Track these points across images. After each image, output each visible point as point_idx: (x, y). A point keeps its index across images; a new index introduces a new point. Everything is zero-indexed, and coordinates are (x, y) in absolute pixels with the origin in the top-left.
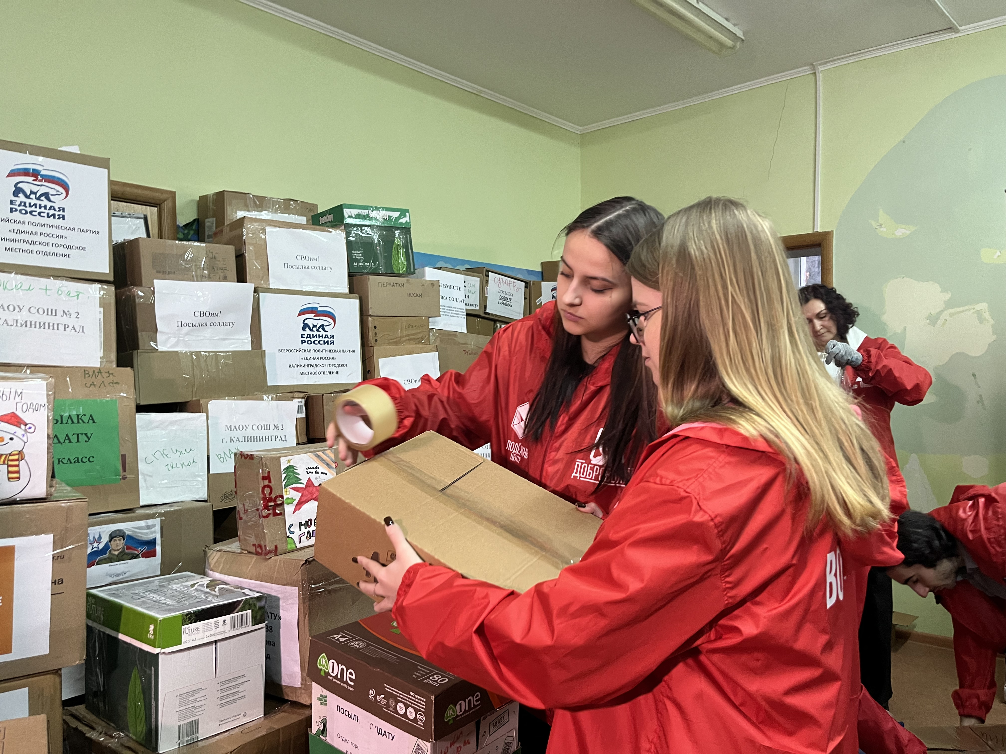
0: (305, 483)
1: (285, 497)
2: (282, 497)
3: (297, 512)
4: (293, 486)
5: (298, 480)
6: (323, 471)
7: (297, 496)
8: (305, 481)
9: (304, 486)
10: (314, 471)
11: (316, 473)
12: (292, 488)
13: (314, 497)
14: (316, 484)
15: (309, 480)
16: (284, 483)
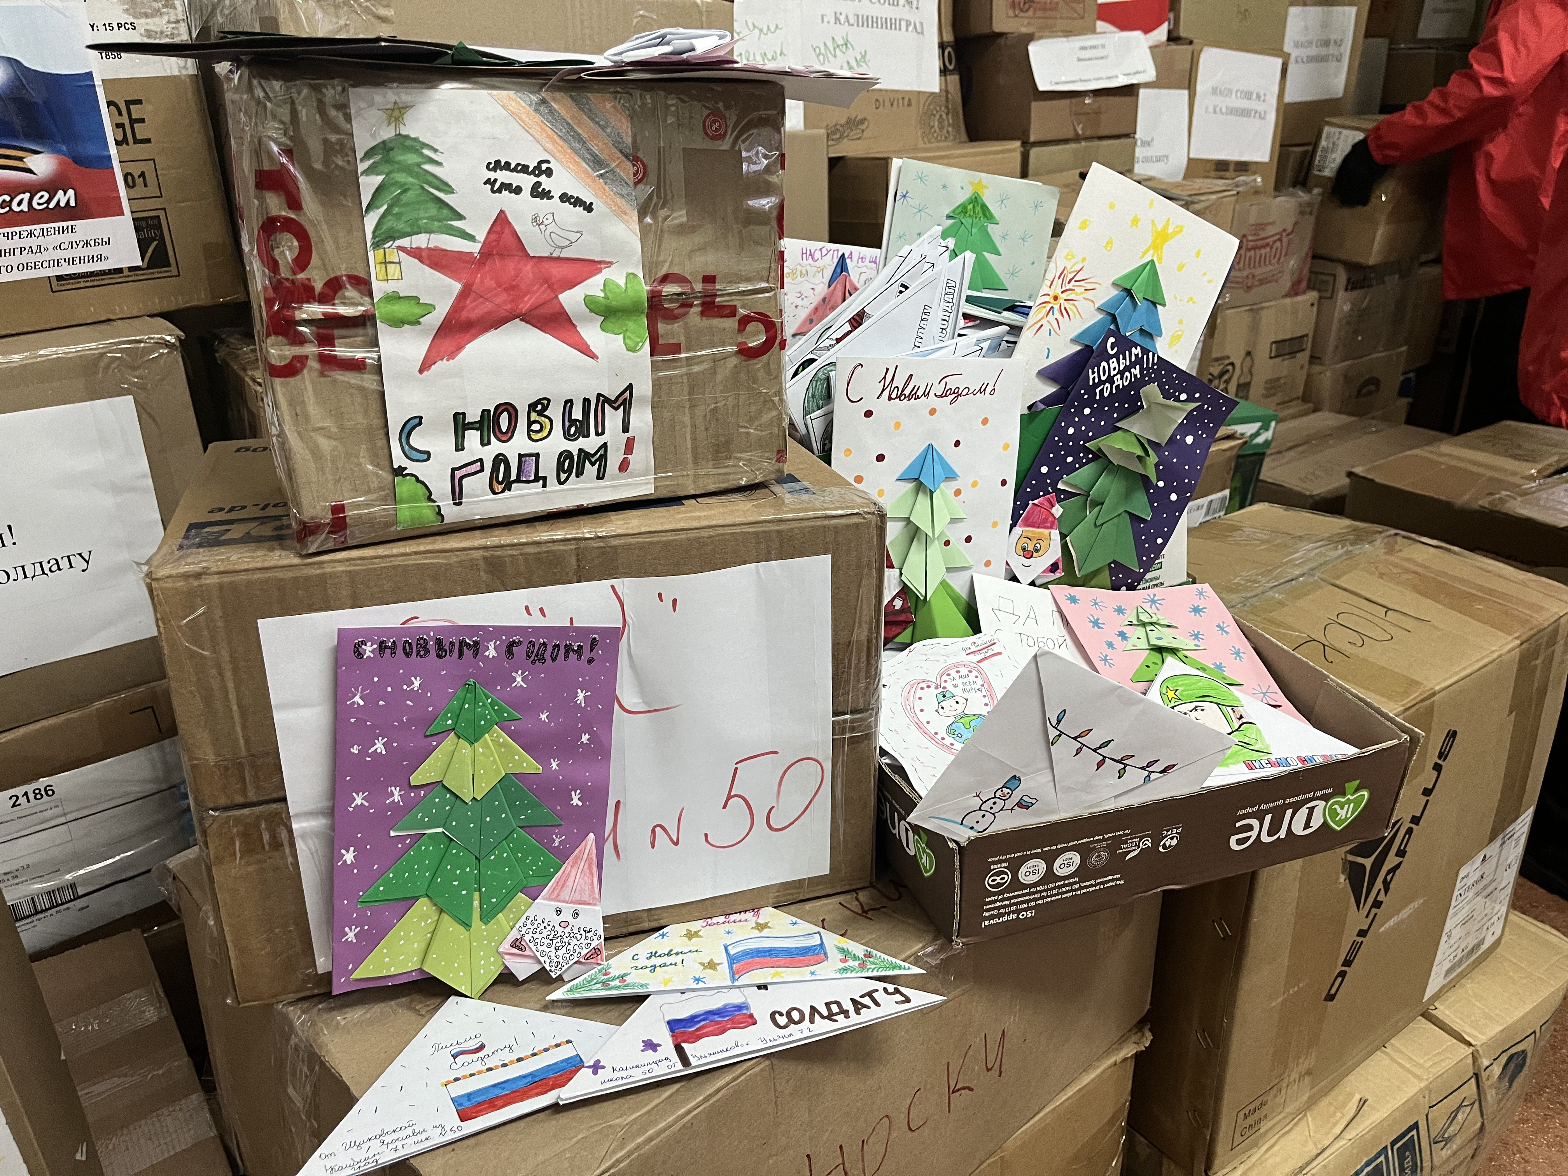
1: (379, 288)
2: (363, 284)
3: (440, 366)
4: (420, 241)
5: (443, 216)
6: (572, 192)
7: (439, 290)
8: (478, 227)
10: (526, 181)
11: (538, 192)
13: (525, 305)
14: (537, 246)
15: (501, 220)
16: (370, 222)
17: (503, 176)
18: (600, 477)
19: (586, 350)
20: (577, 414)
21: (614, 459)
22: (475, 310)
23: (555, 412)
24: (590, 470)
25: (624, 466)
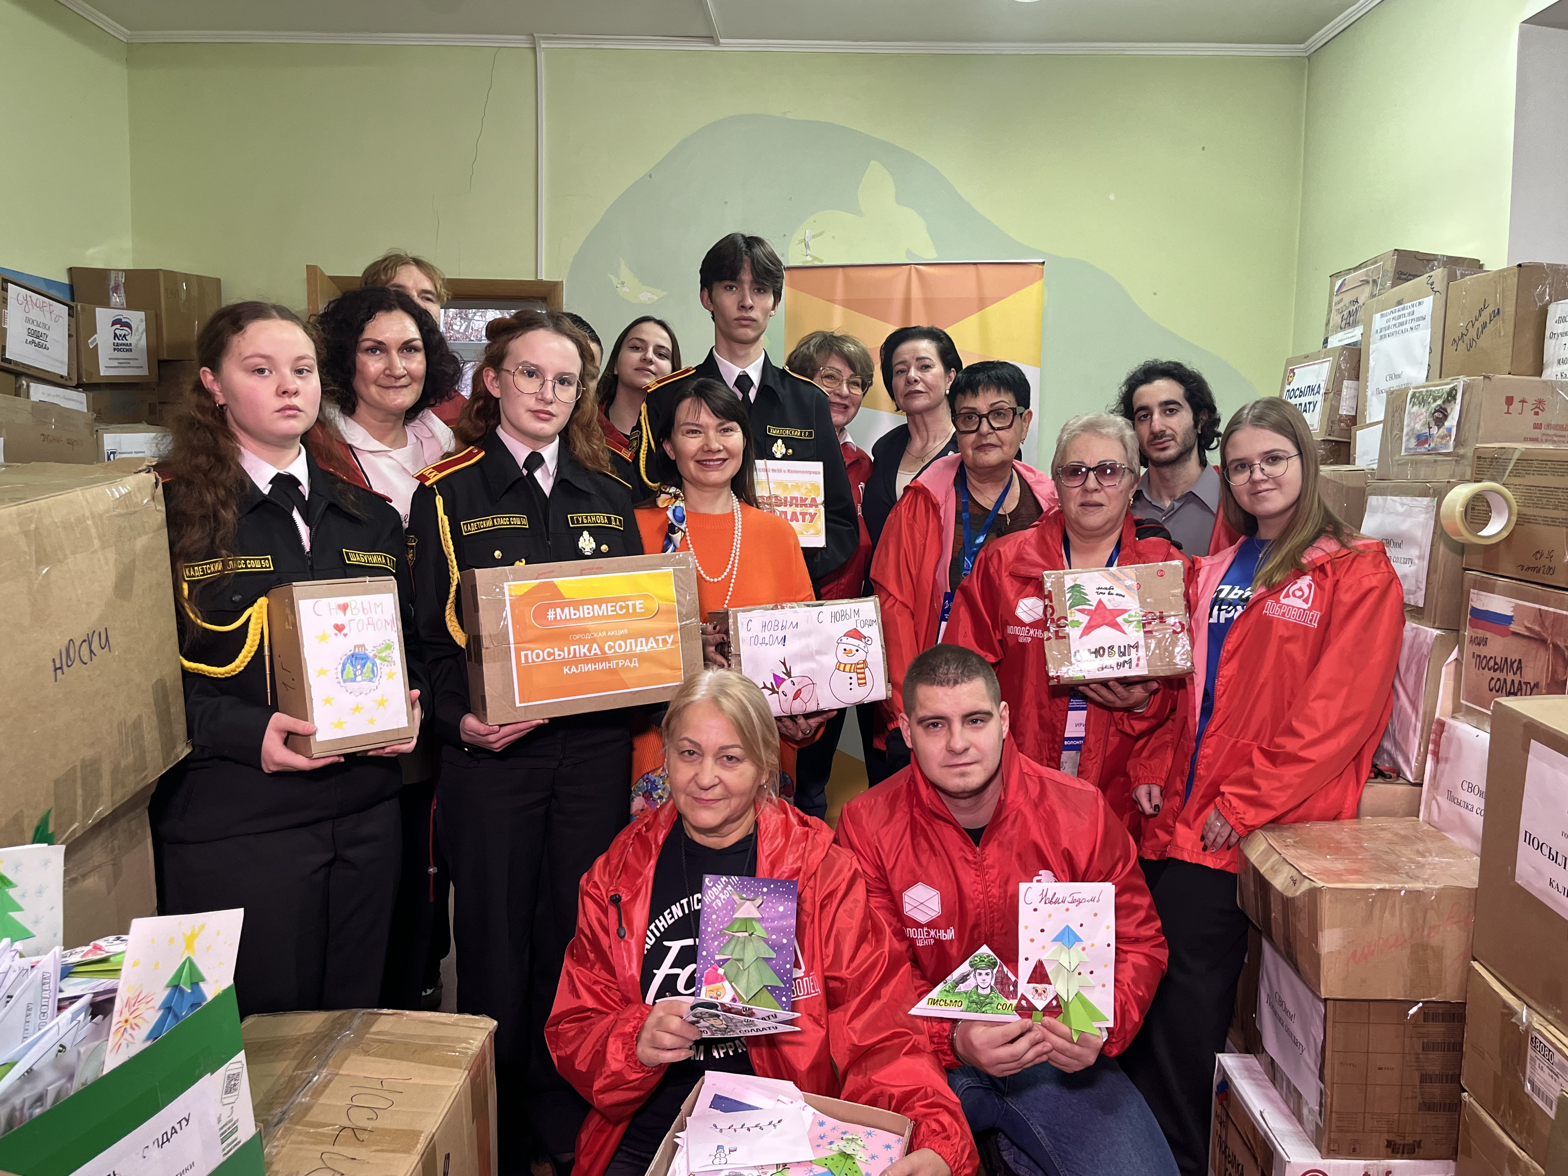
0: (1095, 605)
1: (1069, 619)
2: (1066, 618)
3: (1085, 637)
4: (1079, 607)
5: (1085, 601)
6: (1120, 593)
7: (1084, 619)
8: (1094, 603)
9: (1093, 608)
10: (1107, 591)
11: (1109, 594)
12: (1079, 610)
13: (1106, 622)
14: (1109, 607)
15: (1100, 602)
16: (1068, 604)
17: (1100, 591)
18: (1130, 668)
19: (1124, 632)
20: (1122, 650)
21: (1134, 663)
22: (1093, 623)
23: (1116, 649)
24: (1127, 666)
25: (1137, 665)
